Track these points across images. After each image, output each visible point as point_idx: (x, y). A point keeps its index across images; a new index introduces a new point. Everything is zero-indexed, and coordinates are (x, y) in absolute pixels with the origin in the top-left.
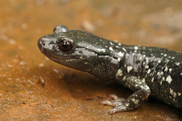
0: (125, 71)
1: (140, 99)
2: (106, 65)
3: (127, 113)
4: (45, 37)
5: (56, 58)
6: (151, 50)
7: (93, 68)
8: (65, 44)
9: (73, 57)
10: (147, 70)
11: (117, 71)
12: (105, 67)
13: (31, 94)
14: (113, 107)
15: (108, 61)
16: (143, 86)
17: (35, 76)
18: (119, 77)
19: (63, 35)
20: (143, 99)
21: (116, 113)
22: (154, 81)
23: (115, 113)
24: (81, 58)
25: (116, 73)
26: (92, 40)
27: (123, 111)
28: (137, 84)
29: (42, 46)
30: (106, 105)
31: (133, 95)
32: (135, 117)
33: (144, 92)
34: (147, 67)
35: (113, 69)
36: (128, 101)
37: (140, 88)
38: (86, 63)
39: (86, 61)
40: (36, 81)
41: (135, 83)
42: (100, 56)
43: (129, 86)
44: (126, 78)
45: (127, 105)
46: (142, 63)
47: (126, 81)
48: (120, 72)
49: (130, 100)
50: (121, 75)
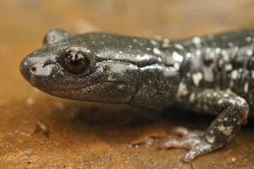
0: (190, 84)
1: (234, 124)
2: (156, 82)
3: (214, 155)
4: (32, 55)
5: (63, 90)
6: (225, 38)
7: (134, 94)
8: (74, 58)
9: (95, 81)
10: (230, 72)
11: (178, 88)
12: (156, 86)
13: (30, 156)
14: (187, 149)
15: (158, 74)
16: (234, 99)
17: (25, 122)
18: (183, 97)
19: (65, 46)
20: (239, 123)
21: (196, 157)
22: (249, 89)
23: (194, 158)
24: (109, 79)
25: (177, 92)
26: (120, 43)
27: (206, 153)
28: (219, 99)
29: (31, 74)
30: (172, 148)
31: (220, 120)
32: (233, 159)
33: (238, 110)
34: (229, 67)
35: (171, 86)
36: (212, 132)
37: (230, 104)
38: (121, 87)
39: (121, 82)
40: (32, 130)
41: (215, 99)
42: (143, 69)
43: (206, 108)
44: (196, 95)
45: (212, 140)
46: (218, 62)
47: (196, 101)
48: (182, 88)
49: (215, 130)
50: (185, 92)
